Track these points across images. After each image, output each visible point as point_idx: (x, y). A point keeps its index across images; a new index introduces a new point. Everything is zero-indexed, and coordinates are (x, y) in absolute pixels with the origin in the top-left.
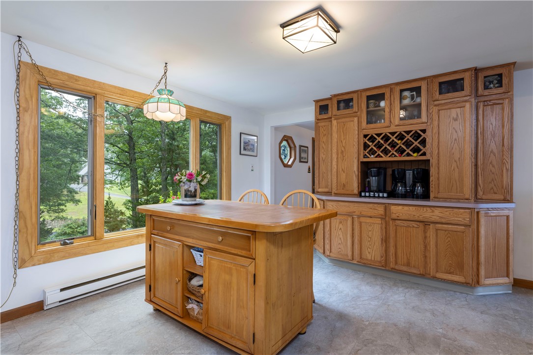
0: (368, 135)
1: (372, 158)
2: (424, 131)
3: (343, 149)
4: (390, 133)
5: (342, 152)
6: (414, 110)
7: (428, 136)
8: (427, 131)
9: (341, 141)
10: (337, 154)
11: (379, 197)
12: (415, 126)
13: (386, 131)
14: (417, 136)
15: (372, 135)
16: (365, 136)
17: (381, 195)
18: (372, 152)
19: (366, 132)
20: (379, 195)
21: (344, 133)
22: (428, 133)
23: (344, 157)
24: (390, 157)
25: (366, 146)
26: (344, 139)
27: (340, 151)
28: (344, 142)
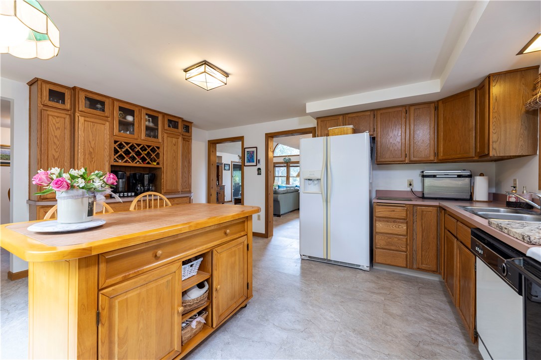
0: (118, 141)
1: (121, 163)
2: (158, 148)
3: (91, 150)
4: (136, 144)
5: (90, 153)
6: (152, 131)
7: (160, 151)
8: (160, 148)
9: (90, 142)
10: (85, 154)
11: (128, 196)
12: (152, 142)
13: (134, 142)
14: (153, 150)
15: (121, 143)
16: (116, 142)
17: (130, 194)
18: (121, 157)
19: (117, 138)
20: (124, 194)
21: (93, 134)
22: (161, 149)
23: (92, 158)
24: (136, 163)
25: (116, 152)
26: (93, 140)
27: (87, 152)
28: (93, 143)
